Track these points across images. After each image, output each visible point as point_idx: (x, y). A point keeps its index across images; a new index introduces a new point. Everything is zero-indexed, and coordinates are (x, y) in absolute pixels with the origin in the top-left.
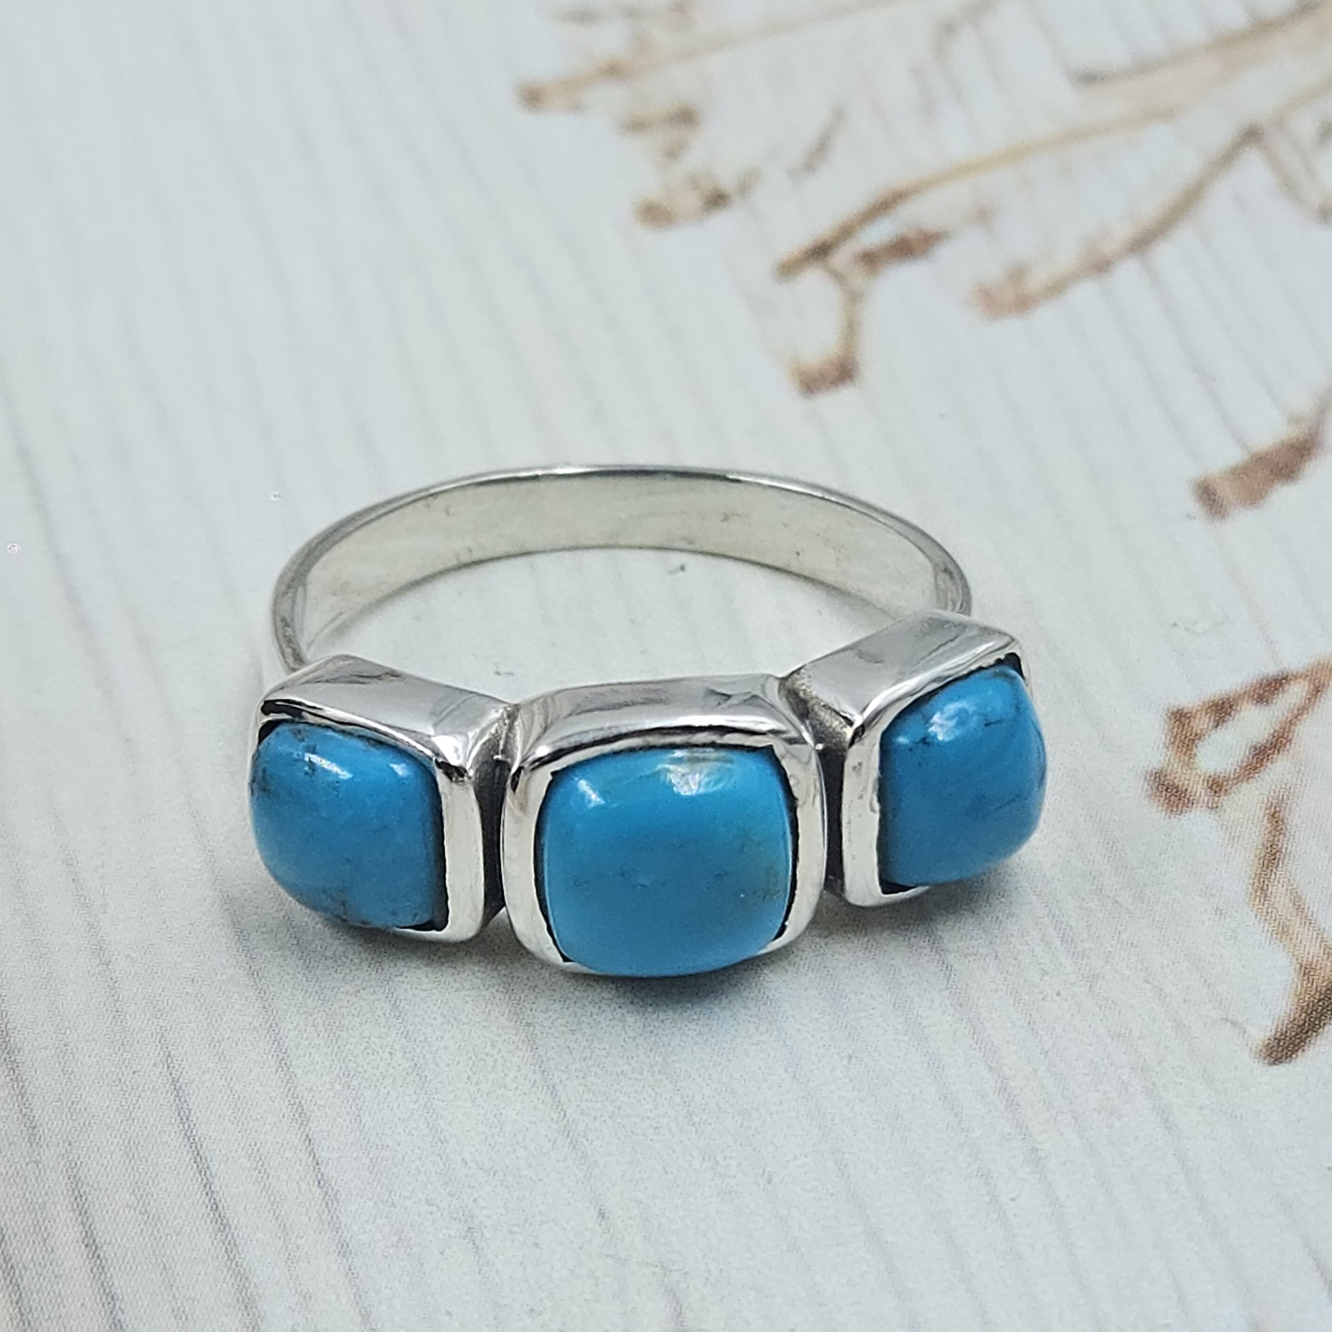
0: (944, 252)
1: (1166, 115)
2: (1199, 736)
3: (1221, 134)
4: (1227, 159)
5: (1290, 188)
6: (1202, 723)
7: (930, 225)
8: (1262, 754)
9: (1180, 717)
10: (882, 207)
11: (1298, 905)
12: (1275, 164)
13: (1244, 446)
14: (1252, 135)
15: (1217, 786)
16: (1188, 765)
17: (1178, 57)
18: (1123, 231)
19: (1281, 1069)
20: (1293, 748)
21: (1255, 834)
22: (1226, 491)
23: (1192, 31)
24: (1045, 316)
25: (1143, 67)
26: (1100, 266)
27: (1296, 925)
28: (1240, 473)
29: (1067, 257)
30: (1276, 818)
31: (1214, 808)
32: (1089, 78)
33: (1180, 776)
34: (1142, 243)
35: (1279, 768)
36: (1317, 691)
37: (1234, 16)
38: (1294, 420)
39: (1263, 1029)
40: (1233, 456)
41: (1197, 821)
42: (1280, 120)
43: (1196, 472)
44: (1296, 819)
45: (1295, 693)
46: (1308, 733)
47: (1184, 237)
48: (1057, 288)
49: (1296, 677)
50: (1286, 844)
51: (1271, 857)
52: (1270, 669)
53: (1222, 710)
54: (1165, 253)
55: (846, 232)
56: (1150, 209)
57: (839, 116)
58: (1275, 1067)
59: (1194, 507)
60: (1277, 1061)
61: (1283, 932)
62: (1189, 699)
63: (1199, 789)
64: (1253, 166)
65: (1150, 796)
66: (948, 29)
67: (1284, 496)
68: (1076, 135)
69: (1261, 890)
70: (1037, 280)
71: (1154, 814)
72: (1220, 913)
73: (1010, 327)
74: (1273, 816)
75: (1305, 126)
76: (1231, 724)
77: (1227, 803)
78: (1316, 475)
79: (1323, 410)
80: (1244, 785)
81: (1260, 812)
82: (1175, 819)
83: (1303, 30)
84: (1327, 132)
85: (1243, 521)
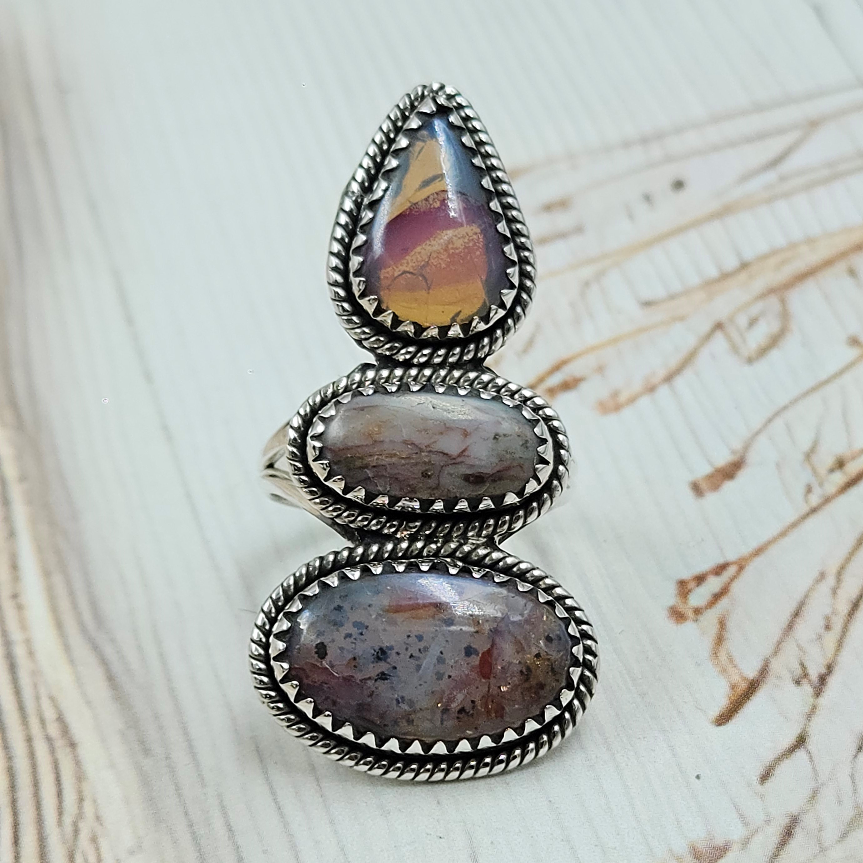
0: (584, 387)
1: (682, 319)
2: (690, 591)
3: (706, 327)
4: (708, 337)
5: (735, 349)
6: (692, 585)
7: (578, 375)
8: (717, 597)
9: (682, 583)
10: (557, 368)
11: (731, 660)
12: (729, 339)
13: (712, 465)
14: (719, 326)
15: (698, 611)
16: (685, 603)
17: (687, 292)
18: (662, 373)
19: (722, 728)
20: (730, 594)
21: (713, 630)
22: (704, 486)
23: (694, 280)
24: (627, 413)
25: (672, 297)
26: (651, 389)
27: (730, 668)
28: (710, 477)
29: (637, 386)
30: (722, 624)
31: (696, 621)
32: (648, 304)
33: (682, 608)
34: (669, 378)
35: (724, 602)
36: (741, 568)
37: (713, 272)
38: (733, 452)
39: (715, 711)
40: (707, 470)
41: (689, 627)
42: (731, 319)
43: (691, 478)
44: (731, 624)
45: (732, 570)
46: (736, 587)
47: (688, 373)
48: (632, 400)
49: (732, 564)
50: (726, 635)
51: (720, 640)
52: (721, 561)
53: (700, 579)
54: (680, 382)
55: (541, 380)
56: (673, 363)
58: (719, 727)
59: (689, 494)
60: (720, 725)
61: (724, 671)
62: (686, 574)
63: (690, 614)
64: (719, 340)
65: (668, 617)
66: (587, 284)
67: (729, 486)
68: (642, 330)
69: (715, 654)
70: (623, 398)
71: (670, 625)
72: (698, 664)
73: (612, 419)
74: (721, 622)
75: (742, 320)
76: (704, 585)
77: (702, 618)
78: (743, 476)
79: (747, 447)
80: (709, 610)
81: (716, 621)
82: (679, 626)
83: (743, 276)
84: (753, 322)
85: (711, 498)
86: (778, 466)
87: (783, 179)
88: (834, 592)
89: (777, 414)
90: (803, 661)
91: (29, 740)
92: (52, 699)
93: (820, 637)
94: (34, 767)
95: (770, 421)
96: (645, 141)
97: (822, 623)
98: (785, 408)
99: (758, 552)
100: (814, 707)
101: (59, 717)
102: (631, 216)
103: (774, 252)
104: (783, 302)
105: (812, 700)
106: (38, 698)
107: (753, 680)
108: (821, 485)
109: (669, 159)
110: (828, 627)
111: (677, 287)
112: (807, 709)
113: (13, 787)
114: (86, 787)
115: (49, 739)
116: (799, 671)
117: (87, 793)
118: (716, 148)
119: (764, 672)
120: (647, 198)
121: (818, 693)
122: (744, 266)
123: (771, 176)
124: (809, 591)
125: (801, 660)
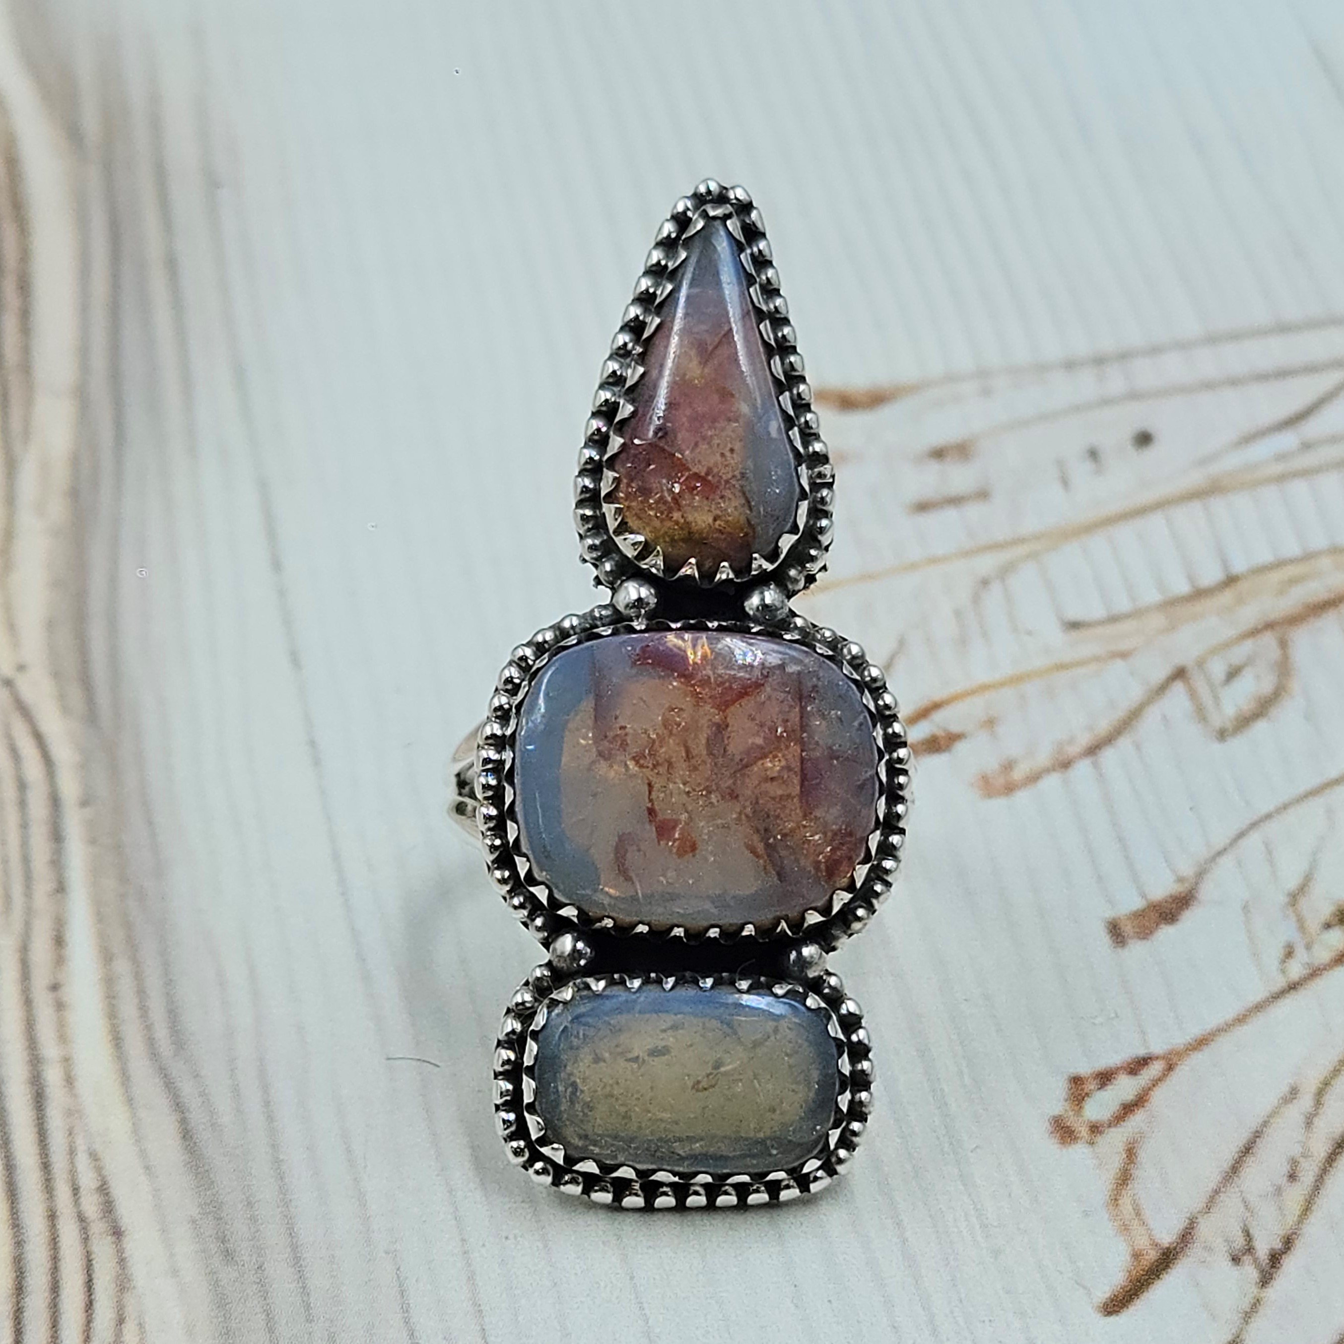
0: (960, 747)
1: (1124, 655)
2: (1087, 1094)
3: (1160, 674)
4: (1162, 688)
5: (1200, 714)
6: (1091, 1086)
7: (955, 728)
8: (1128, 1109)
9: (1076, 1081)
11: (1138, 1214)
12: (1193, 694)
13: (1144, 896)
14: (1180, 674)
15: (1095, 1129)
16: (1078, 1113)
17: (1137, 614)
18: (1084, 740)
19: (1113, 1319)
20: (1148, 1106)
21: (1116, 1161)
22: (1128, 929)
23: (1152, 596)
24: (1022, 797)
25: (1113, 619)
26: (1065, 765)
27: (1135, 1225)
28: (1139, 915)
29: (1043, 758)
30: (1131, 1153)
31: (1092, 1143)
32: (1074, 625)
33: (1072, 1121)
34: (1093, 750)
35: (1138, 1119)
36: (1170, 1068)
37: (1181, 585)
38: (1180, 880)
39: (1104, 1291)
40: (1137, 903)
41: (1079, 1151)
42: (1201, 663)
43: (1109, 914)
44: (1143, 1155)
45: (1155, 1069)
46: (1158, 1096)
47: (1124, 743)
48: (1034, 778)
49: (1157, 1058)
50: (1135, 1173)
51: (1124, 1179)
52: (1142, 1052)
53: (1105, 1078)
54: (1108, 755)
56: (1104, 726)
57: (902, 643)
58: (1108, 1318)
59: (1104, 939)
60: (1109, 1314)
61: (1125, 1228)
62: (1085, 1068)
63: (1084, 1132)
64: (1178, 695)
65: (1050, 1134)
66: (985, 583)
67: (1166, 932)
68: (1061, 667)
69: (1115, 1200)
70: (1021, 771)
71: (1050, 1146)
72: (1086, 1214)
73: (998, 804)
74: (1129, 1150)
75: (1218, 668)
76: (1110, 1087)
77: (1099, 1139)
78: (1190, 918)
79: (1201, 874)
80: (1112, 1129)
81: (1121, 1147)
82: (1064, 1150)
83: (1227, 597)
84: (1233, 674)
85: (1137, 949)
86: (1246, 909)
87: (1307, 446)
88: (1309, 1122)
89: (1254, 825)
90: (1249, 1226)
91: (52, 1216)
92: (94, 1156)
93: (1279, 1191)
94: (55, 1259)
95: (1241, 835)
96: (1099, 361)
97: (1285, 1169)
98: (1268, 816)
99: (1201, 1043)
100: (1256, 1304)
101: (102, 1186)
102: (1065, 482)
103: (1279, 564)
104: (1283, 644)
105: (1254, 1290)
106: (72, 1152)
107: (1168, 1249)
108: (1308, 947)
109: (1134, 396)
110: (1292, 1177)
111: (1123, 605)
112: (1246, 1305)
113: (19, 1289)
114: (130, 1302)
115: (81, 1219)
116: (1240, 1242)
117: (130, 1311)
118: (1209, 386)
119: (1186, 1236)
120: (1093, 454)
121: (1265, 1280)
122: (1231, 580)
123: (1288, 440)
124: (1270, 1116)
125: (1245, 1225)
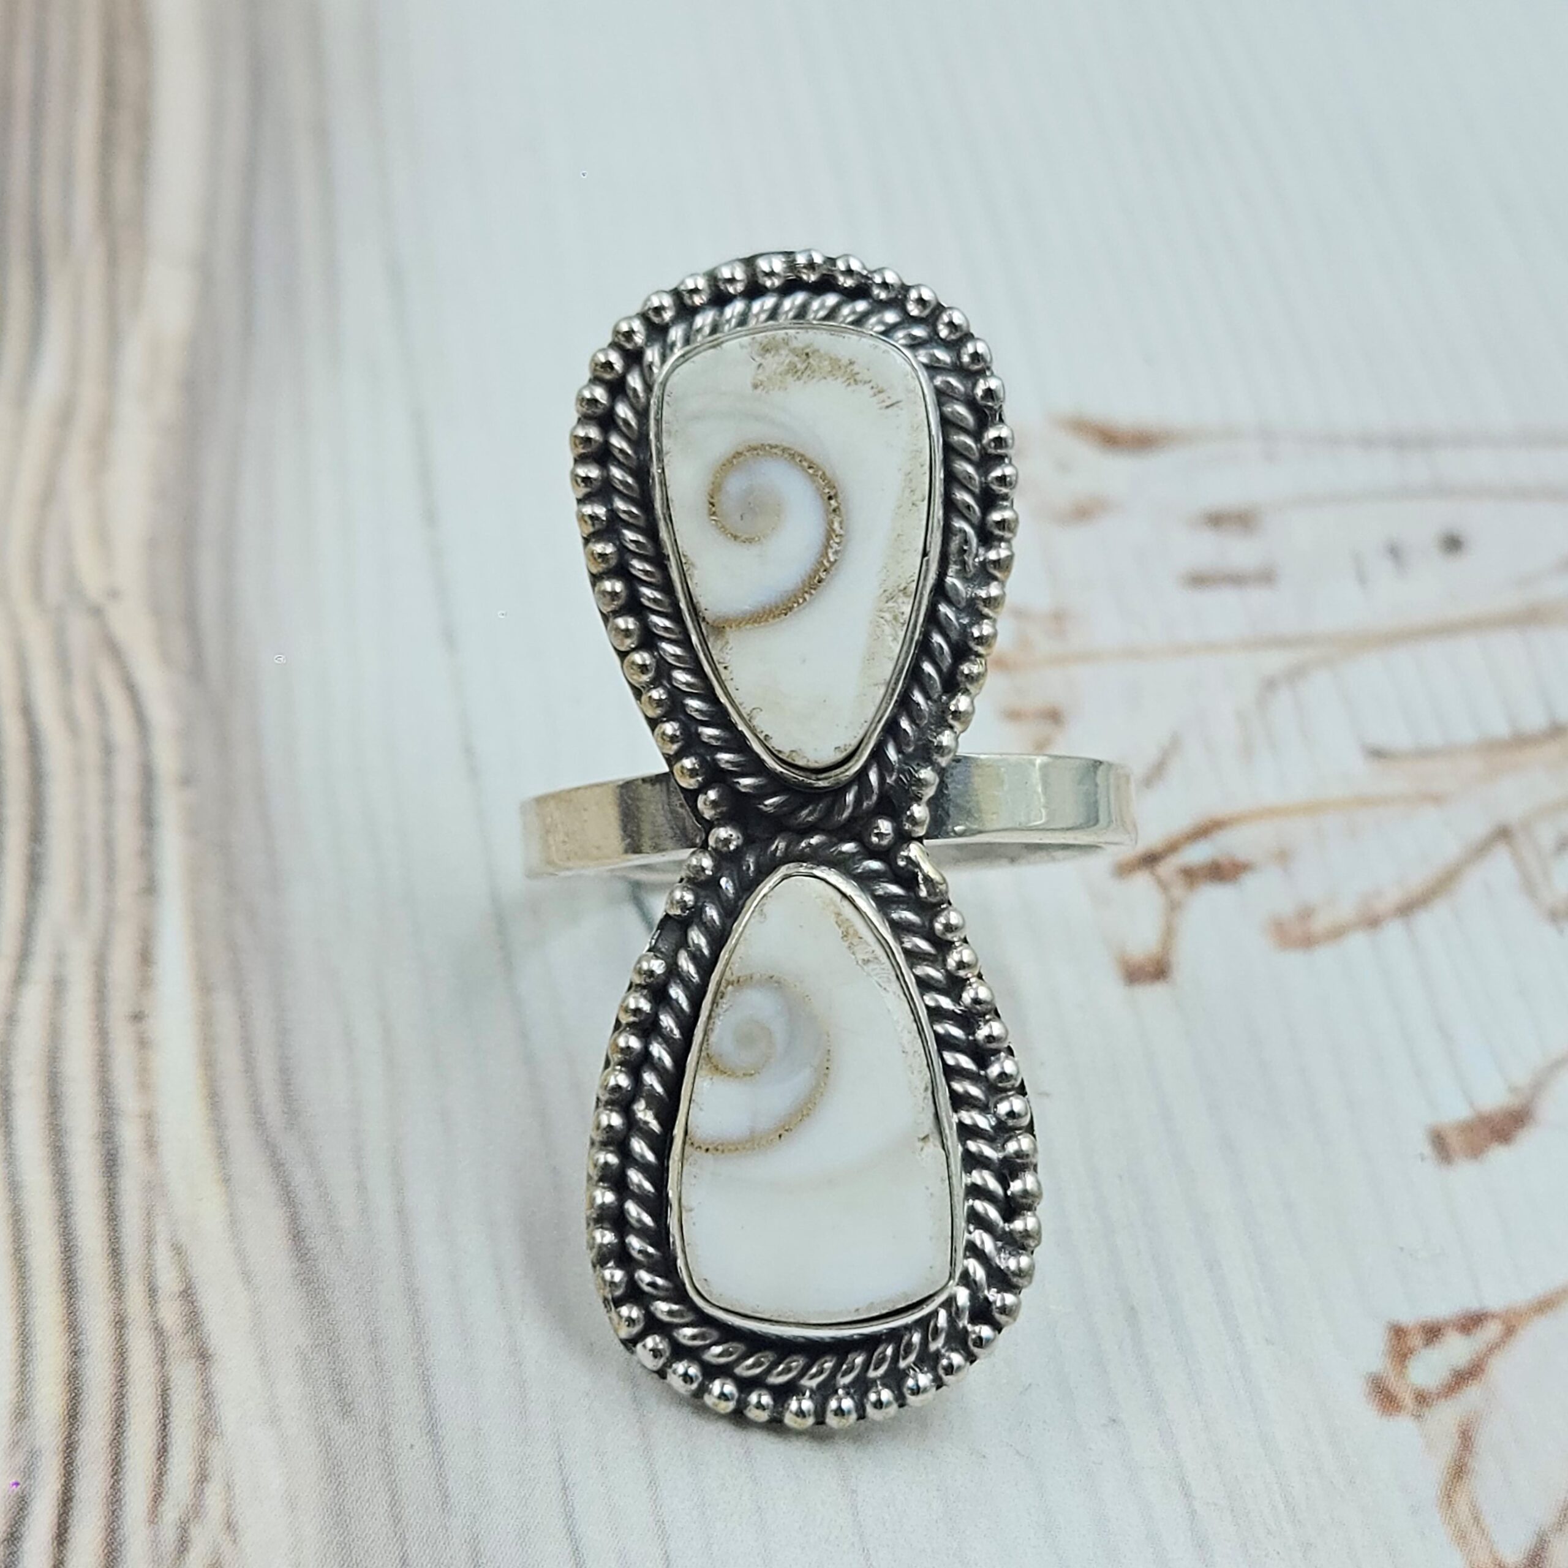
1: (1437, 800)
2: (1411, 1351)
6: (1416, 1340)
8: (1460, 1379)
9: (1398, 1333)
11: (1476, 1516)
12: (1520, 863)
13: (1472, 1105)
14: (1504, 833)
15: (1422, 1399)
16: (1402, 1374)
17: (1451, 751)
18: (1395, 896)
20: (1484, 1378)
28: (1467, 1128)
30: (1465, 1438)
31: (1418, 1417)
34: (1407, 909)
35: (1473, 1392)
36: (1509, 1331)
38: (1514, 1090)
40: (1463, 1112)
41: (1403, 1427)
42: (1527, 826)
44: (1480, 1439)
45: (1491, 1331)
46: (1496, 1368)
47: (1440, 909)
49: (1493, 1316)
51: (1459, 1468)
53: (1432, 1333)
56: (1418, 882)
62: (1409, 1316)
63: (1407, 1397)
64: (1502, 859)
67: (1499, 1156)
69: (1448, 1495)
74: (1463, 1433)
75: (1545, 836)
76: (1437, 1346)
77: (1428, 1415)
78: (1524, 1143)
79: (1539, 1086)
80: (1443, 1402)
81: (1454, 1428)
82: (1385, 1422)
85: (1465, 1172)
91: (120, 1323)
92: (178, 1250)
99: (1543, 1305)
101: (186, 1291)
102: (1361, 577)
106: (150, 1240)
109: (1440, 490)
115: (158, 1331)
120: (1394, 551)
